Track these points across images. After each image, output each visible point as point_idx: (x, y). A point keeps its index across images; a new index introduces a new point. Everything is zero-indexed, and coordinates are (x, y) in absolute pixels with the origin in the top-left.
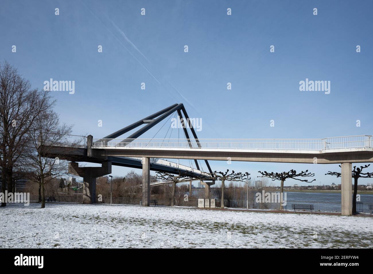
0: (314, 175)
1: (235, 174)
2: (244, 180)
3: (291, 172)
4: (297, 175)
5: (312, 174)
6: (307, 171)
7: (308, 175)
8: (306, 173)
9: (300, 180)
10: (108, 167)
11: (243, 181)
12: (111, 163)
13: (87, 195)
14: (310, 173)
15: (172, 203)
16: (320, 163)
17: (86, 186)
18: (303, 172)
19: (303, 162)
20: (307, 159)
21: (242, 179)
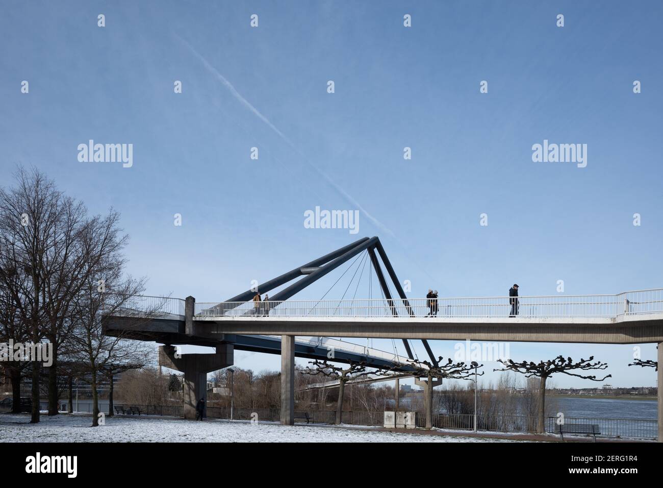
0: (607, 367)
1: (454, 365)
2: (471, 377)
3: (559, 361)
4: (572, 367)
5: (602, 365)
6: (592, 358)
7: (595, 367)
8: (590, 362)
9: (580, 376)
10: (226, 353)
11: (467, 379)
12: (233, 346)
13: (191, 404)
14: (599, 362)
15: (338, 420)
16: (614, 341)
17: (190, 388)
18: (583, 361)
19: (580, 341)
20: (587, 334)
21: (467, 375)
